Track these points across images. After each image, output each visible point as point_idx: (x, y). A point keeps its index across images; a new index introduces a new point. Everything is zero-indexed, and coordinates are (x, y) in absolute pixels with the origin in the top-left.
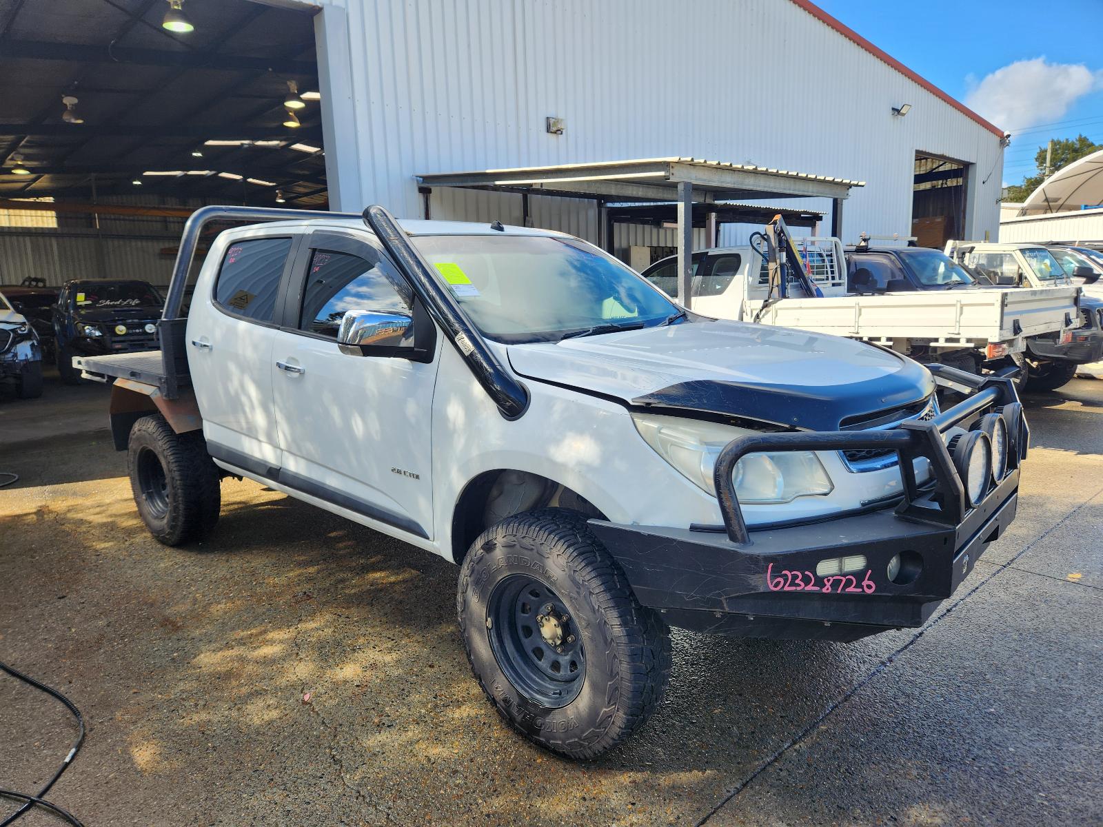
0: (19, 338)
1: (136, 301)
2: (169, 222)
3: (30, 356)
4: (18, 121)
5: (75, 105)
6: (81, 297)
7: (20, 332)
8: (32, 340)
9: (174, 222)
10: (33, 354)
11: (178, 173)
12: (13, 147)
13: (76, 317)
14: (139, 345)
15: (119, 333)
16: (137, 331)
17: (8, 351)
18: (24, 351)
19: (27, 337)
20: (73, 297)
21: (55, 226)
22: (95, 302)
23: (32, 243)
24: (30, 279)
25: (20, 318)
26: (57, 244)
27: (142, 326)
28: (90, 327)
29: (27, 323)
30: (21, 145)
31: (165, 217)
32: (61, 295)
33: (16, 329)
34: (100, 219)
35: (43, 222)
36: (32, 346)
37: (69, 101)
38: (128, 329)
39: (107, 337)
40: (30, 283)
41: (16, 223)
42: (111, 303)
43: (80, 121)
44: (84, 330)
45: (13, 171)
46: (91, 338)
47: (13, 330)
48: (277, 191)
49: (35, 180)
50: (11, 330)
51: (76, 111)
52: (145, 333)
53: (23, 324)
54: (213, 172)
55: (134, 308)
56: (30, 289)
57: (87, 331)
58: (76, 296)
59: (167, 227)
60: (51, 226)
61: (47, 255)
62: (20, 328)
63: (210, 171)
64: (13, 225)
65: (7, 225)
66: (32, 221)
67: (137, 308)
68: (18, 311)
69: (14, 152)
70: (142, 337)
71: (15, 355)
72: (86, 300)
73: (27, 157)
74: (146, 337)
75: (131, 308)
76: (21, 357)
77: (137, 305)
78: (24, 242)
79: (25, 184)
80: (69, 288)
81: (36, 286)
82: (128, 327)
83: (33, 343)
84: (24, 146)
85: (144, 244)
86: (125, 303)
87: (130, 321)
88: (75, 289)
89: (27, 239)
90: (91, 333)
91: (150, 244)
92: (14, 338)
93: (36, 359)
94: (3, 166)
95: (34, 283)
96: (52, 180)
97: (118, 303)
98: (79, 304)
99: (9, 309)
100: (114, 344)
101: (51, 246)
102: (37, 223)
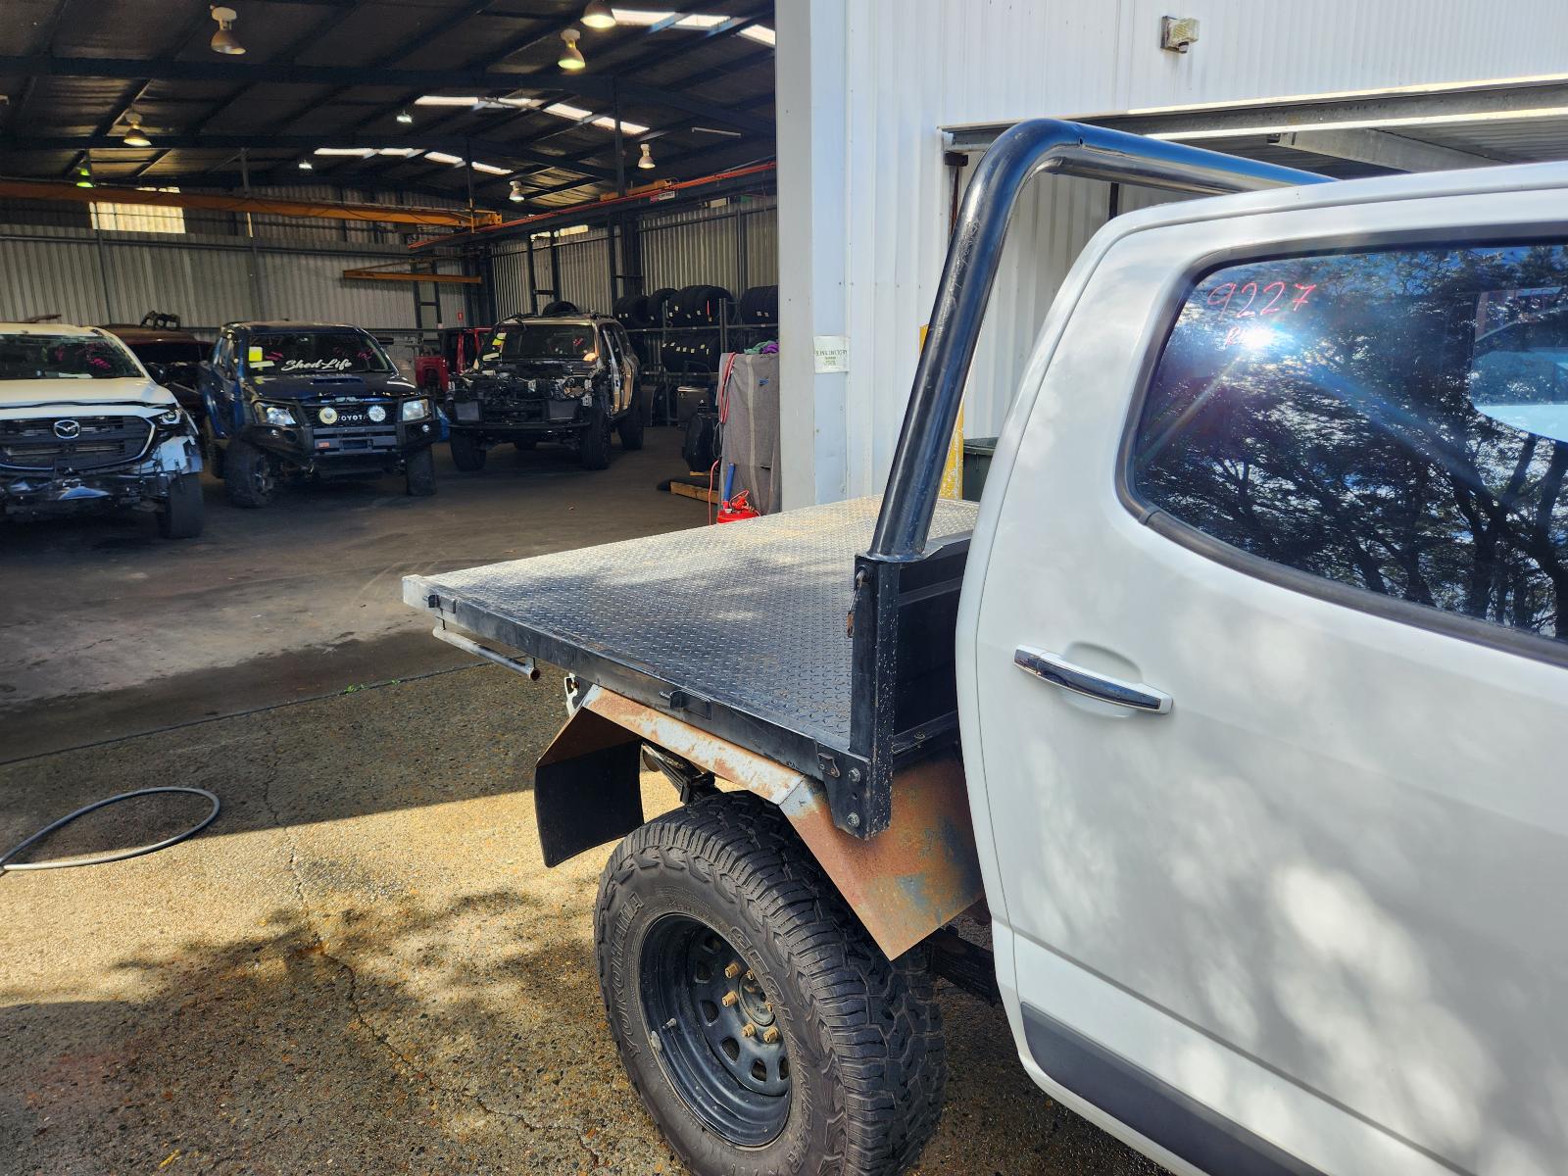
0: (166, 434)
1: (347, 363)
2: (351, 229)
3: (183, 464)
4: (135, 55)
5: (234, 22)
6: (255, 354)
7: (166, 422)
8: (187, 435)
9: (356, 230)
10: (189, 461)
11: (366, 152)
12: (126, 101)
13: (250, 389)
14: (358, 442)
15: (325, 421)
16: (355, 417)
17: (147, 457)
18: (173, 455)
19: (178, 430)
20: (242, 351)
21: (183, 231)
22: (280, 363)
23: (153, 258)
24: (153, 315)
25: (165, 396)
26: (191, 259)
27: (363, 409)
28: (276, 410)
29: (178, 405)
30: (138, 98)
31: (344, 220)
32: (218, 349)
33: (161, 415)
34: (255, 223)
35: (165, 225)
36: (187, 445)
37: (223, 15)
38: (340, 413)
39: (306, 428)
40: (156, 323)
41: (126, 227)
42: (306, 366)
43: (240, 51)
44: (267, 415)
45: (127, 141)
46: (278, 429)
47: (155, 419)
48: (512, 183)
49: (153, 160)
50: (150, 419)
51: (235, 33)
52: (368, 422)
53: (172, 407)
54: (418, 152)
55: (343, 376)
56: (155, 332)
57: (272, 416)
58: (248, 351)
59: (345, 236)
60: (176, 231)
61: (175, 276)
62: (166, 414)
63: (415, 148)
64: (121, 228)
65: (114, 228)
66: (149, 223)
67: (348, 376)
68: (159, 380)
69: (126, 111)
70: (363, 430)
71: (158, 463)
72: (264, 359)
73: (146, 121)
74: (370, 428)
75: (338, 376)
76: (169, 466)
77: (346, 370)
78: (142, 255)
79: (139, 165)
80: (235, 338)
81: (164, 326)
82: (341, 410)
83: (189, 442)
84: (142, 100)
85: (319, 262)
86: (328, 366)
87: (342, 399)
88: (244, 340)
89: (146, 251)
90: (276, 420)
91: (328, 263)
92: (157, 433)
93: (193, 471)
94: (108, 135)
95: (160, 323)
96: (179, 160)
97: (317, 365)
98: (253, 366)
99: (144, 376)
100: (317, 441)
101: (182, 261)
102: (156, 227)
